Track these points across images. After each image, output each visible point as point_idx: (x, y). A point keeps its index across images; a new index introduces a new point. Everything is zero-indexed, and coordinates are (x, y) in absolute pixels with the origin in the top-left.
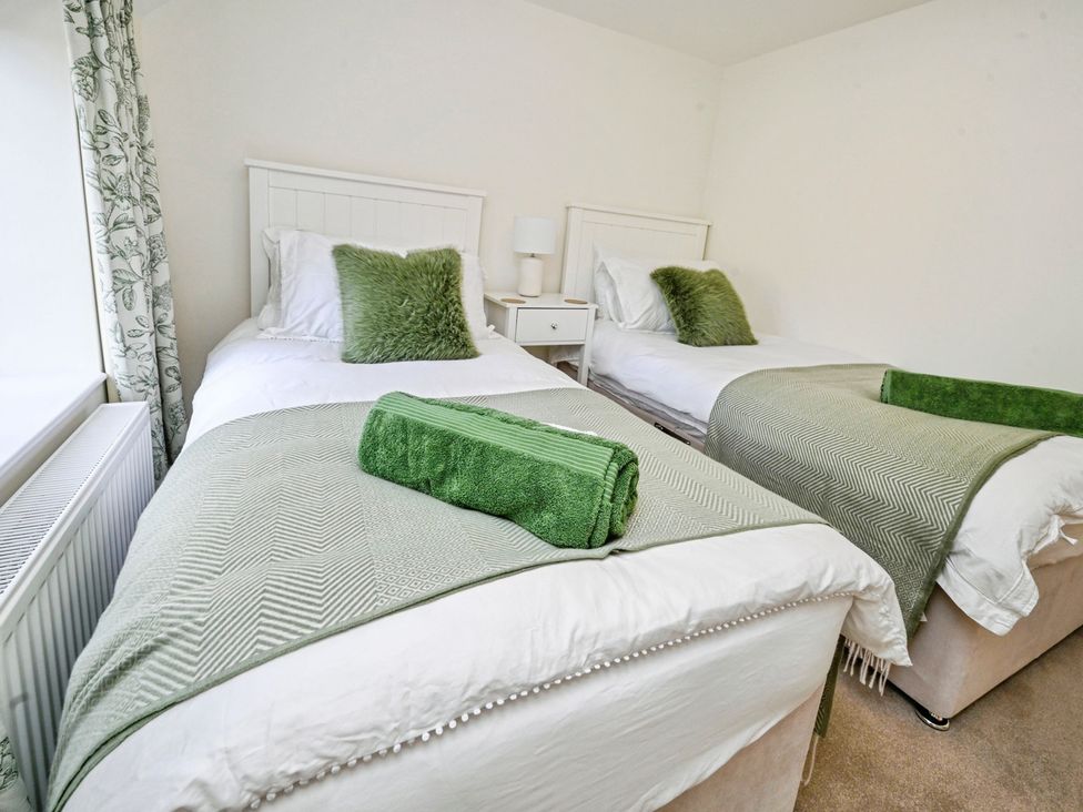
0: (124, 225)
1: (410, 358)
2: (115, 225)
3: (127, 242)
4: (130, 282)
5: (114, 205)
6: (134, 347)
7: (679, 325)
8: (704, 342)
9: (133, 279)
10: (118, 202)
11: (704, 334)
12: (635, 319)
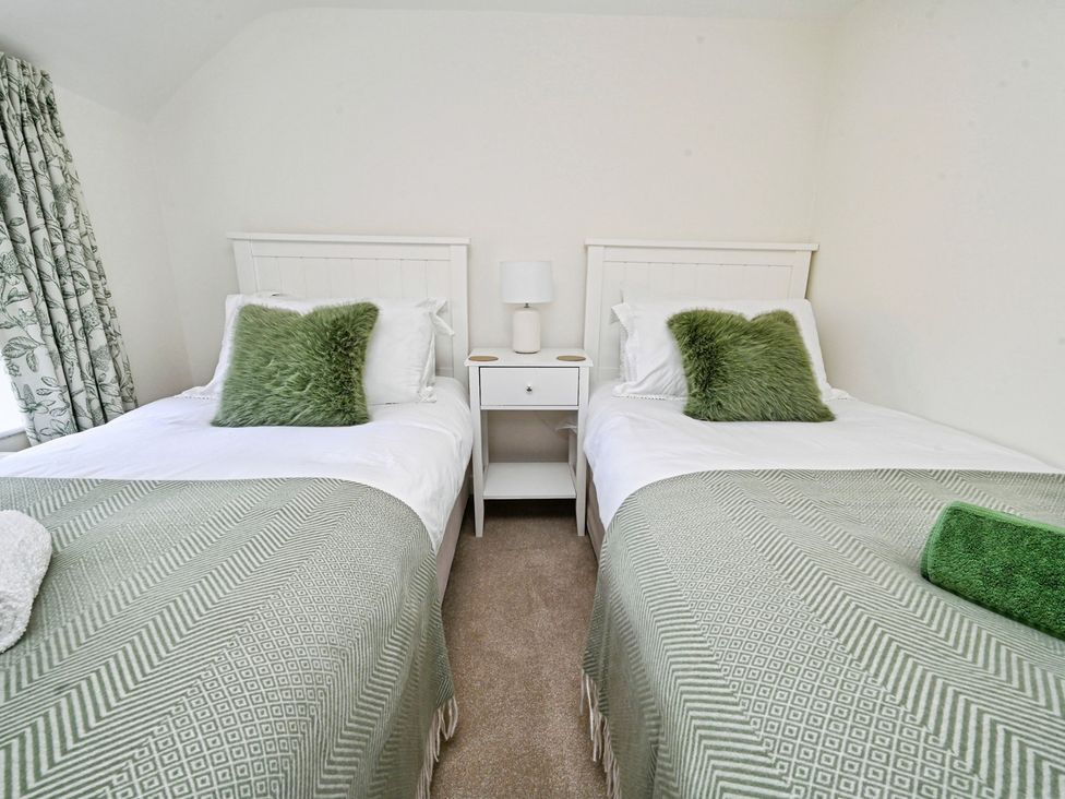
0: (15, 298)
1: (273, 423)
2: (9, 298)
3: (21, 313)
4: (30, 348)
5: (5, 281)
6: (45, 404)
7: (690, 389)
8: (722, 415)
9: (33, 345)
10: (7, 278)
11: (719, 404)
12: (639, 380)
